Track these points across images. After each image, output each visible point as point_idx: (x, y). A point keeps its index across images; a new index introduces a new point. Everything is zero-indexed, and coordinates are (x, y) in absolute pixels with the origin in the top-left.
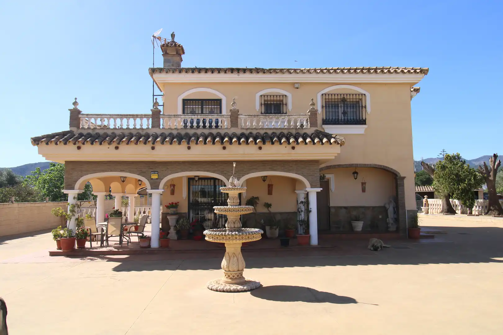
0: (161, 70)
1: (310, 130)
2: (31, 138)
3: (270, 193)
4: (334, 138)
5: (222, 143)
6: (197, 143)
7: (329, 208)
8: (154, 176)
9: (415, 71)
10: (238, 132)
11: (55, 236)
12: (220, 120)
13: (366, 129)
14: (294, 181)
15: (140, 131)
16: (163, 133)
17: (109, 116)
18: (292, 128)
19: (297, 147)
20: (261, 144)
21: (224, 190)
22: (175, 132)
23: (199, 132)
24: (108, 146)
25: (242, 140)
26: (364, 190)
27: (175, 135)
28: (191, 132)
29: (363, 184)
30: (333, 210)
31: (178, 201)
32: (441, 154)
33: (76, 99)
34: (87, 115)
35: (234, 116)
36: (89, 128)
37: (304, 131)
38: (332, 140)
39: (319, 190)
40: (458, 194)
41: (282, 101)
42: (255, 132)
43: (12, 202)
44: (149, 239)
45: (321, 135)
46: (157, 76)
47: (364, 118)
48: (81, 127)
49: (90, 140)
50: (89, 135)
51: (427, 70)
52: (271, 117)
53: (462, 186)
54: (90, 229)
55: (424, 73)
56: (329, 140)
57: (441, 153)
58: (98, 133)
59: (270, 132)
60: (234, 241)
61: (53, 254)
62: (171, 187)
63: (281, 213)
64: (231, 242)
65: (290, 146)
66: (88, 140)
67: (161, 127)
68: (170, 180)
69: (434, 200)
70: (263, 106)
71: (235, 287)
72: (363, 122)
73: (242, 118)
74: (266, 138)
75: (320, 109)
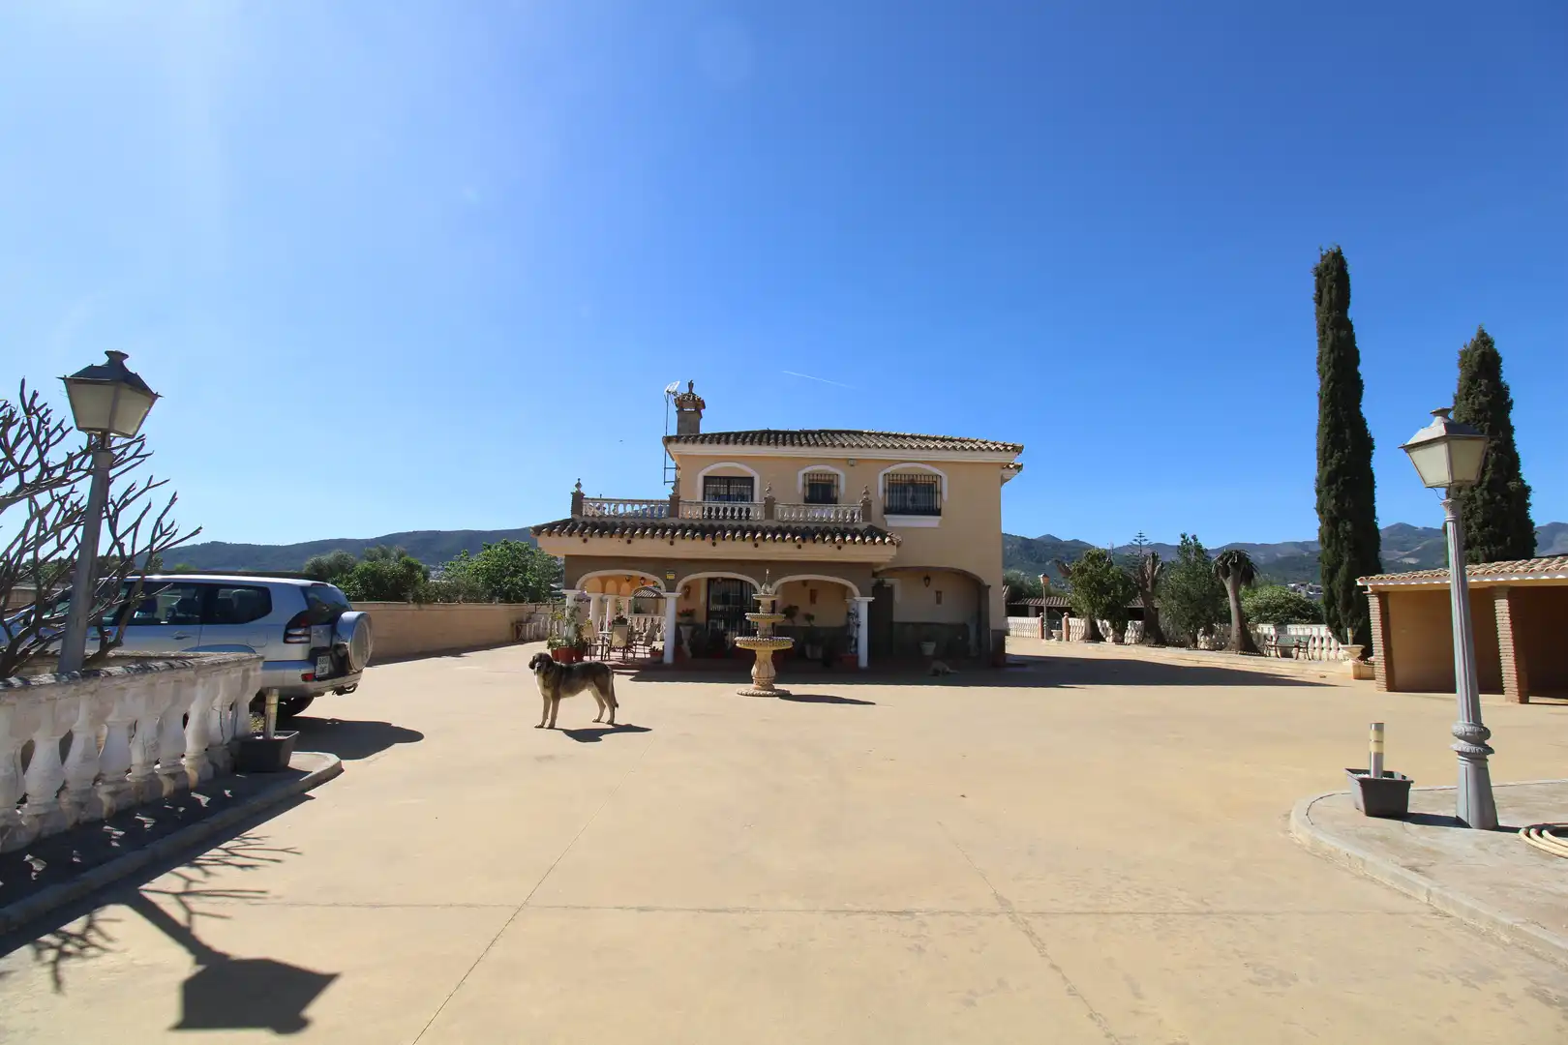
0: (677, 439)
1: (863, 526)
3: (813, 599)
4: (890, 537)
5: (754, 539)
6: (724, 539)
7: (892, 623)
8: (671, 577)
9: (1005, 449)
10: (774, 524)
12: (751, 509)
13: (941, 521)
14: (845, 588)
15: (655, 522)
16: (682, 524)
18: (840, 522)
19: (845, 548)
20: (800, 542)
21: (754, 595)
22: (697, 524)
23: (726, 523)
24: (619, 539)
25: (778, 536)
26: (939, 601)
27: (698, 527)
28: (716, 523)
29: (938, 593)
30: (897, 627)
31: (695, 608)
33: (579, 480)
34: (593, 499)
35: (769, 505)
36: (595, 516)
37: (856, 526)
38: (887, 540)
39: (871, 599)
40: (1100, 612)
41: (832, 481)
42: (793, 526)
43: (459, 602)
44: (661, 653)
45: (875, 532)
46: (673, 447)
47: (939, 507)
48: (584, 514)
49: (598, 531)
50: (595, 526)
51: (1022, 448)
52: (814, 507)
53: (1107, 599)
55: (1017, 451)
56: (883, 539)
58: (605, 522)
59: (812, 526)
60: (765, 648)
62: (686, 589)
63: (826, 629)
64: (762, 648)
65: (835, 546)
66: (596, 531)
67: (680, 516)
68: (688, 582)
69: (1076, 619)
70: (807, 488)
71: (764, 692)
72: (937, 512)
73: (778, 508)
74: (808, 533)
75: (879, 496)
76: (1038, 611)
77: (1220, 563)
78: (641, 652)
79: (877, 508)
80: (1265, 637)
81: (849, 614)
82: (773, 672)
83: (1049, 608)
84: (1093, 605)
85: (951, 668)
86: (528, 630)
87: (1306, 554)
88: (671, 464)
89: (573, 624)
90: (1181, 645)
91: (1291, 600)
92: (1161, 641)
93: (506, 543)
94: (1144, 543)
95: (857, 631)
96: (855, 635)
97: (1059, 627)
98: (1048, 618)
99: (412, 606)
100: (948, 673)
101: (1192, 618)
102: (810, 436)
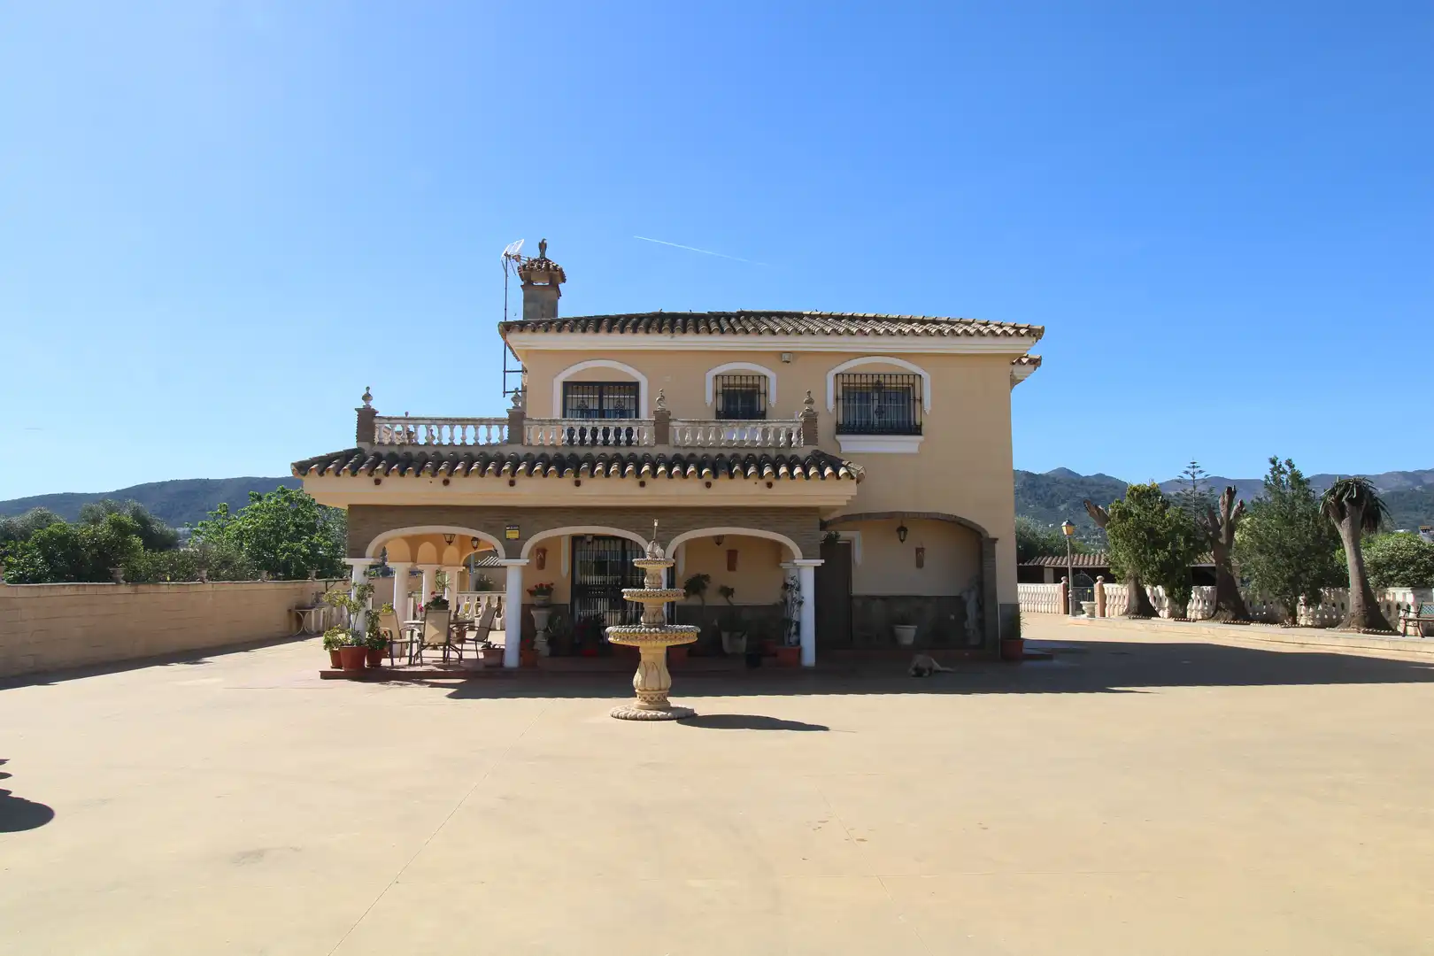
0: (522, 326)
1: (804, 451)
2: (293, 464)
3: (731, 566)
4: (846, 467)
5: (639, 475)
6: (592, 476)
7: (851, 598)
8: (512, 534)
9: (1017, 333)
10: (669, 452)
11: (328, 644)
12: (635, 430)
13: (921, 443)
14: (778, 546)
15: (487, 450)
16: (528, 454)
17: (429, 422)
18: (770, 446)
19: (777, 484)
20: (710, 478)
21: (639, 563)
22: (551, 453)
23: (596, 451)
24: (431, 479)
25: (676, 469)
26: (920, 564)
27: (551, 459)
28: (582, 452)
29: (919, 551)
30: (858, 603)
31: (553, 581)
32: (1187, 472)
33: (368, 388)
34: (389, 419)
35: (662, 423)
36: (392, 444)
37: (793, 452)
38: (842, 471)
39: (819, 562)
41: (758, 387)
42: (699, 453)
43: (202, 580)
44: (502, 652)
45: (824, 461)
46: (514, 337)
47: (918, 422)
48: (377, 440)
49: (398, 467)
50: (392, 459)
51: (1042, 330)
52: (730, 424)
53: (1161, 556)
54: (391, 632)
55: (1034, 335)
56: (836, 471)
57: (1188, 469)
58: (410, 453)
59: (728, 453)
60: (654, 643)
61: (325, 675)
62: (538, 553)
63: (752, 608)
64: (649, 644)
65: (764, 482)
66: (394, 467)
67: (526, 442)
68: (540, 542)
69: (1116, 585)
70: (720, 397)
71: (653, 713)
72: (916, 430)
73: (676, 426)
74: (721, 465)
75: (829, 406)
76: (1058, 574)
77: (1330, 499)
78: (472, 652)
79: (825, 425)
80: (1398, 606)
81: (786, 586)
82: (666, 681)
83: (1076, 571)
84: (1142, 564)
85: (942, 666)
86: (314, 618)
87: (1418, 488)
88: (513, 364)
89: (363, 610)
90: (1270, 619)
91: (1425, 551)
92: (1243, 615)
93: (283, 492)
94: (1198, 477)
95: (799, 611)
96: (795, 618)
97: (1091, 598)
98: (1075, 584)
99: (124, 589)
100: (939, 671)
101: (1290, 580)
102: (723, 321)
